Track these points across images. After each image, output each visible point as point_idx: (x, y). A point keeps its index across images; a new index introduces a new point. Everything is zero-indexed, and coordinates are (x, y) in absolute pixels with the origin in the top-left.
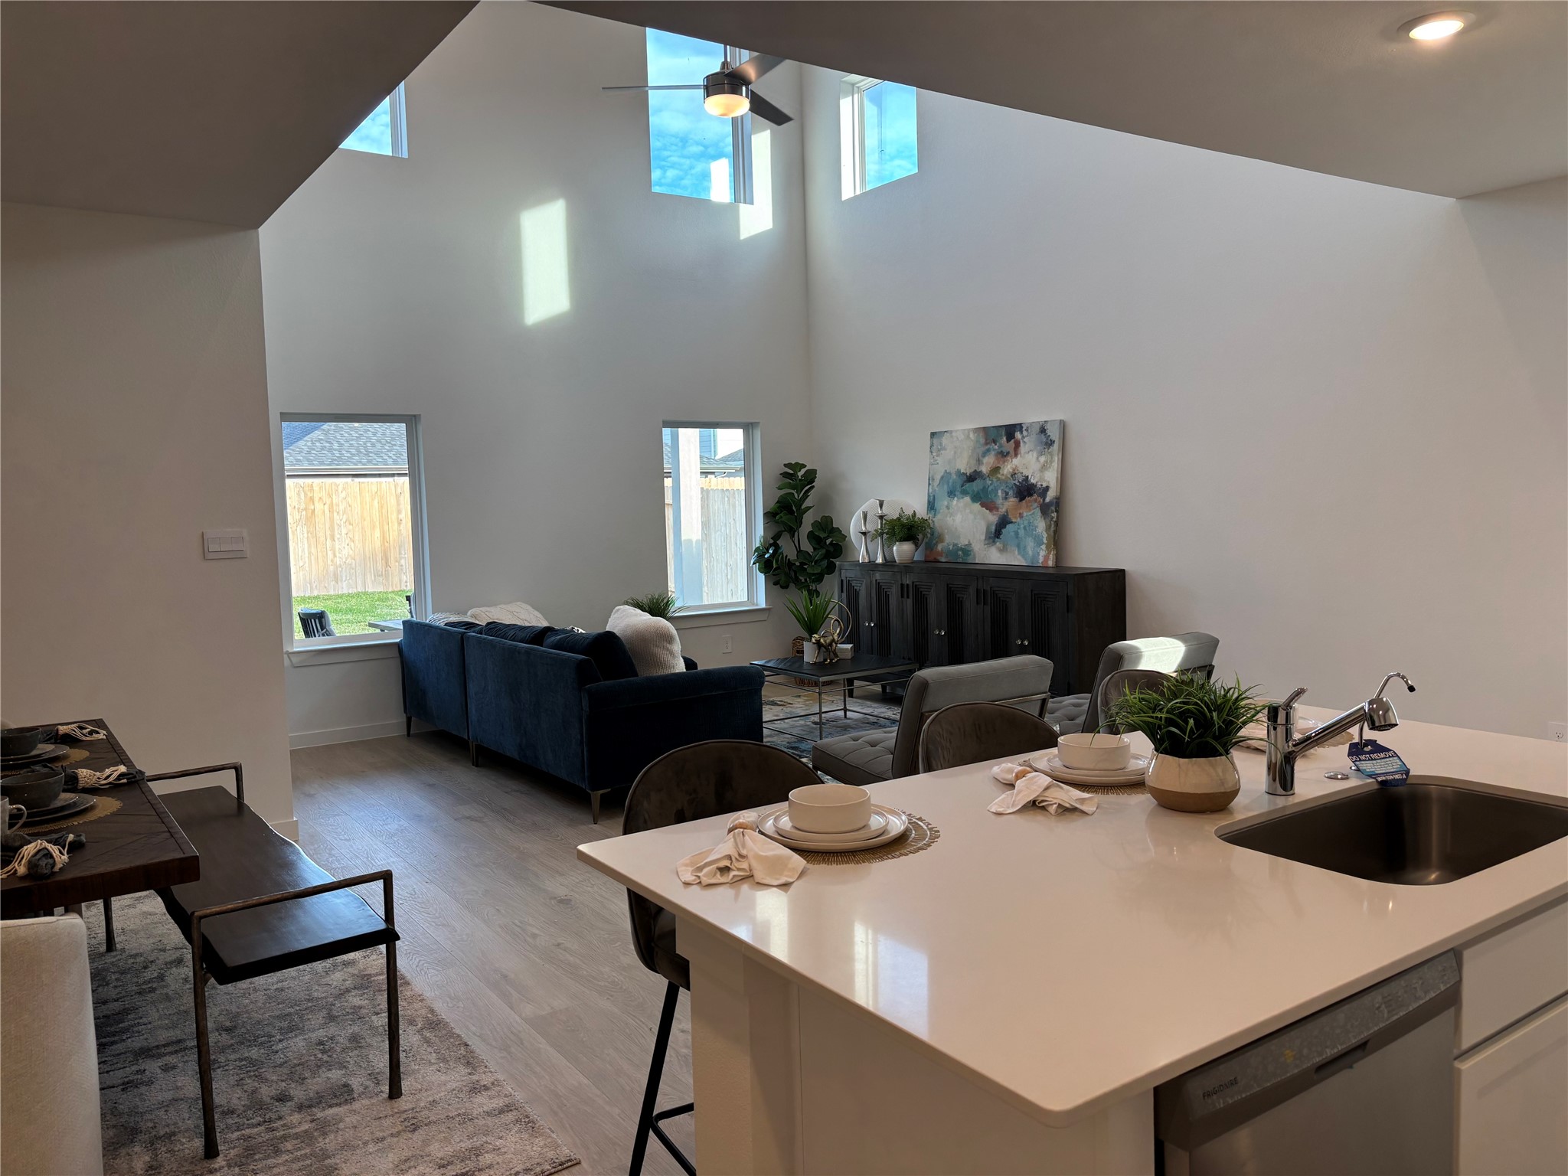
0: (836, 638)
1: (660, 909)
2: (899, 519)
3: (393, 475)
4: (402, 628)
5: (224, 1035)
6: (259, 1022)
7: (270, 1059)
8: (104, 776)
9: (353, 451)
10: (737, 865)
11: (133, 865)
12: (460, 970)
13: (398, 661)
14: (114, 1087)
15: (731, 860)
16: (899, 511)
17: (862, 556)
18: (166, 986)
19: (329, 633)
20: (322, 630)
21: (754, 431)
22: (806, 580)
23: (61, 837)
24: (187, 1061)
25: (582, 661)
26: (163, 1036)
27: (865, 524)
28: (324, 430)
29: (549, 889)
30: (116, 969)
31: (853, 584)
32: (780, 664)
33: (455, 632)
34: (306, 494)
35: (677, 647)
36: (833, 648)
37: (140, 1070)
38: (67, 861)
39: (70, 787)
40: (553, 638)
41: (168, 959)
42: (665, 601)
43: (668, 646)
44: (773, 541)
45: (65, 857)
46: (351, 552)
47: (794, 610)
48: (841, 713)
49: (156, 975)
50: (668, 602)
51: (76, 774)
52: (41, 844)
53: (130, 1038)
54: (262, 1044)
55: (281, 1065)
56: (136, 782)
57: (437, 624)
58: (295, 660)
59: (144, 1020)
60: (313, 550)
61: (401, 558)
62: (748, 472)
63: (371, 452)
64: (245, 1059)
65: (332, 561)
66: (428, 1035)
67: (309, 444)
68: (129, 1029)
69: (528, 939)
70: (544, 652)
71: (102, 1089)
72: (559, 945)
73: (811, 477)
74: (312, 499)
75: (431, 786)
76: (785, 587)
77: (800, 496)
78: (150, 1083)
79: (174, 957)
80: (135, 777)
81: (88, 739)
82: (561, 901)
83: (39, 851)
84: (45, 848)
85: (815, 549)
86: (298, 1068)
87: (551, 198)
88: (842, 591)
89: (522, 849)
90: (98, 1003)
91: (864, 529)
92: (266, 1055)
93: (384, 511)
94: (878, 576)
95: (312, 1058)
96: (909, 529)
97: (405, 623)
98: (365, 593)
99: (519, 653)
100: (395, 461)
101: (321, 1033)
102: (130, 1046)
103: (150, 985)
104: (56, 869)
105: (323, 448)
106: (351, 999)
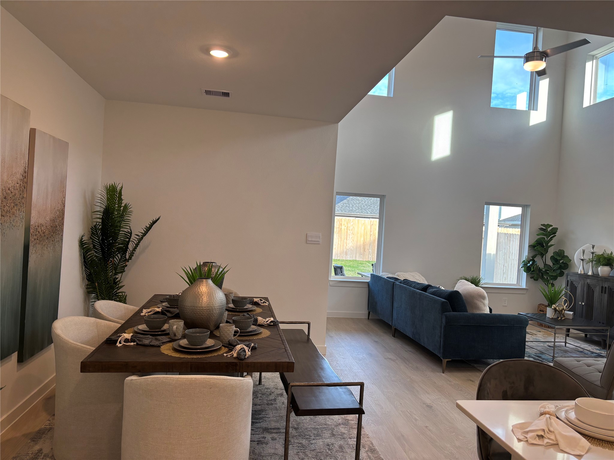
0: (565, 308)
1: (491, 439)
2: (602, 255)
3: (370, 218)
4: (370, 276)
5: (294, 430)
6: (306, 429)
7: (309, 446)
8: (266, 321)
9: (357, 208)
10: (548, 436)
11: (272, 361)
12: (384, 428)
13: (367, 289)
14: (254, 441)
15: (544, 432)
16: (603, 251)
17: (580, 271)
18: (276, 404)
19: (343, 275)
20: (341, 273)
21: (527, 209)
22: (547, 278)
23: (249, 344)
24: (280, 438)
25: (444, 302)
26: (273, 425)
27: (583, 255)
28: (347, 200)
29: (423, 399)
30: (261, 392)
31: (574, 283)
32: (534, 316)
33: (391, 281)
34: (339, 222)
35: (486, 302)
36: (563, 313)
37: (264, 437)
38: (250, 355)
39: (255, 323)
40: (431, 290)
41: (278, 393)
42: (479, 279)
43: (483, 301)
44: (532, 259)
45: (249, 353)
46: (352, 245)
47: (543, 292)
48: (564, 344)
49: (273, 398)
50: (480, 280)
51: (257, 318)
52: (243, 346)
53: (262, 422)
54: (307, 438)
55: (313, 450)
56: (276, 325)
57: (384, 277)
58: (331, 283)
59: (267, 416)
60: (340, 243)
61: (370, 249)
62: (522, 227)
63: (363, 209)
64: (301, 443)
65: (345, 247)
66: (370, 455)
67: (342, 204)
68: (262, 418)
69: (413, 420)
70: (428, 295)
71: (251, 441)
72: (426, 427)
73: (554, 231)
74: (341, 224)
75: (376, 342)
76: (536, 280)
77: (548, 239)
78: (267, 444)
79: (280, 392)
80: (276, 323)
81: (262, 304)
82: (428, 406)
83: (242, 348)
84: (244, 348)
85: (554, 264)
86: (319, 454)
87: (448, 110)
88: (567, 286)
89: (411, 378)
90: (254, 404)
91: (582, 258)
92: (308, 444)
93: (366, 231)
94: (589, 281)
95: (325, 451)
96: (608, 260)
97: (371, 275)
98: (356, 260)
99: (416, 294)
100: (371, 212)
101: (328, 441)
102: (262, 425)
103: (271, 402)
104: (246, 357)
105: (346, 206)
106: (341, 428)
